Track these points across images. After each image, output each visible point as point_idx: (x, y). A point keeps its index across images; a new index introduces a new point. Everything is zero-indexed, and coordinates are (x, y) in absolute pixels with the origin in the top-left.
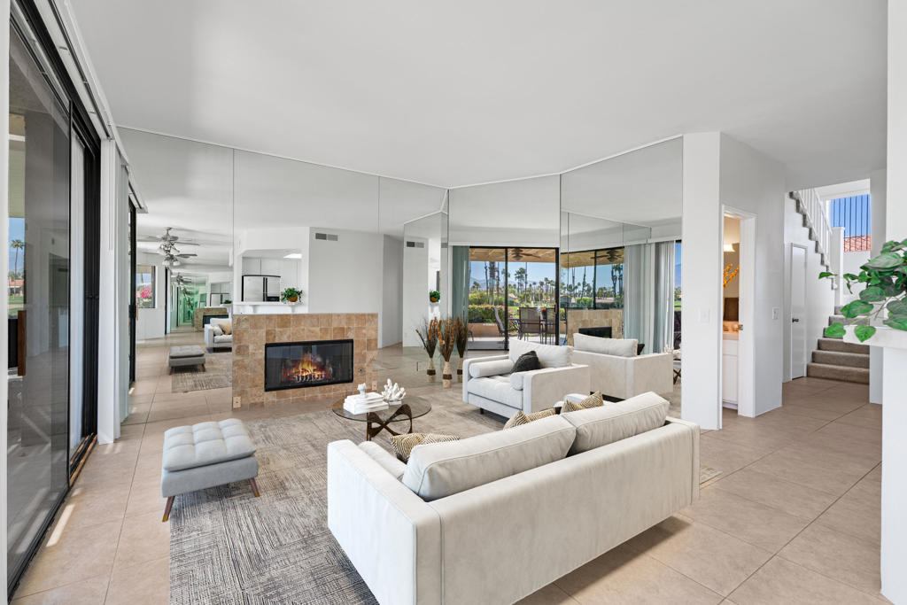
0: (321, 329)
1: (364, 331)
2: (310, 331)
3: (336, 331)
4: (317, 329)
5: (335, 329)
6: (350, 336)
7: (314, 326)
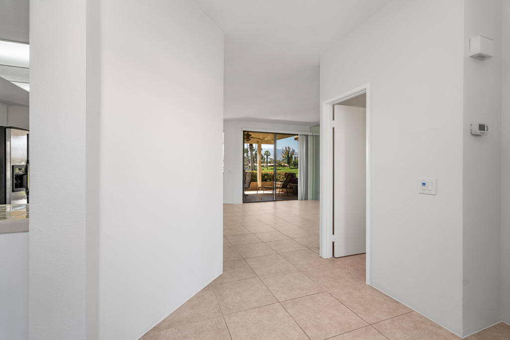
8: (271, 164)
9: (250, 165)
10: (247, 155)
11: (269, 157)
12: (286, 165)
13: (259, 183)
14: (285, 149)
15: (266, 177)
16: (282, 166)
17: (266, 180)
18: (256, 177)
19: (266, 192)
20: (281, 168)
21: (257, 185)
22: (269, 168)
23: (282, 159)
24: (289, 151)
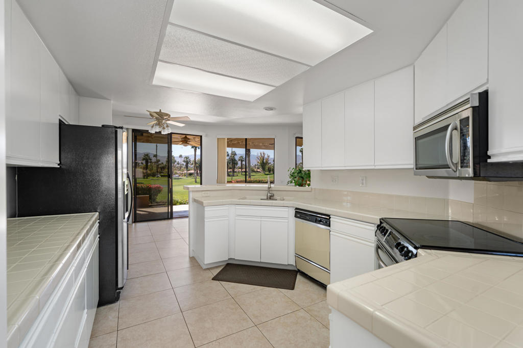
12: (259, 170)
16: (255, 172)
24: (264, 157)
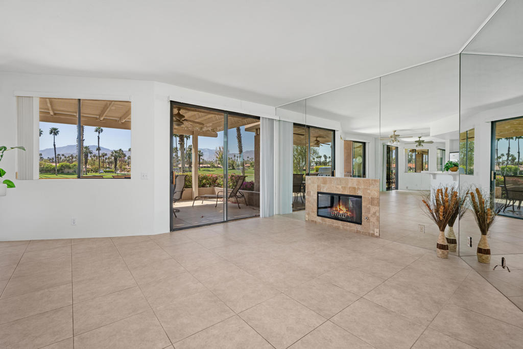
0: (342, 187)
1: (369, 191)
2: (336, 187)
3: (351, 189)
4: (340, 187)
5: (350, 188)
6: (359, 194)
7: (338, 185)
8: (204, 165)
9: (180, 166)
10: (177, 156)
11: (201, 157)
12: (219, 166)
13: (195, 189)
14: (219, 149)
15: (204, 181)
16: (215, 167)
17: (204, 186)
18: (191, 182)
19: (206, 202)
20: (214, 169)
21: (192, 193)
22: (201, 169)
23: (215, 160)
